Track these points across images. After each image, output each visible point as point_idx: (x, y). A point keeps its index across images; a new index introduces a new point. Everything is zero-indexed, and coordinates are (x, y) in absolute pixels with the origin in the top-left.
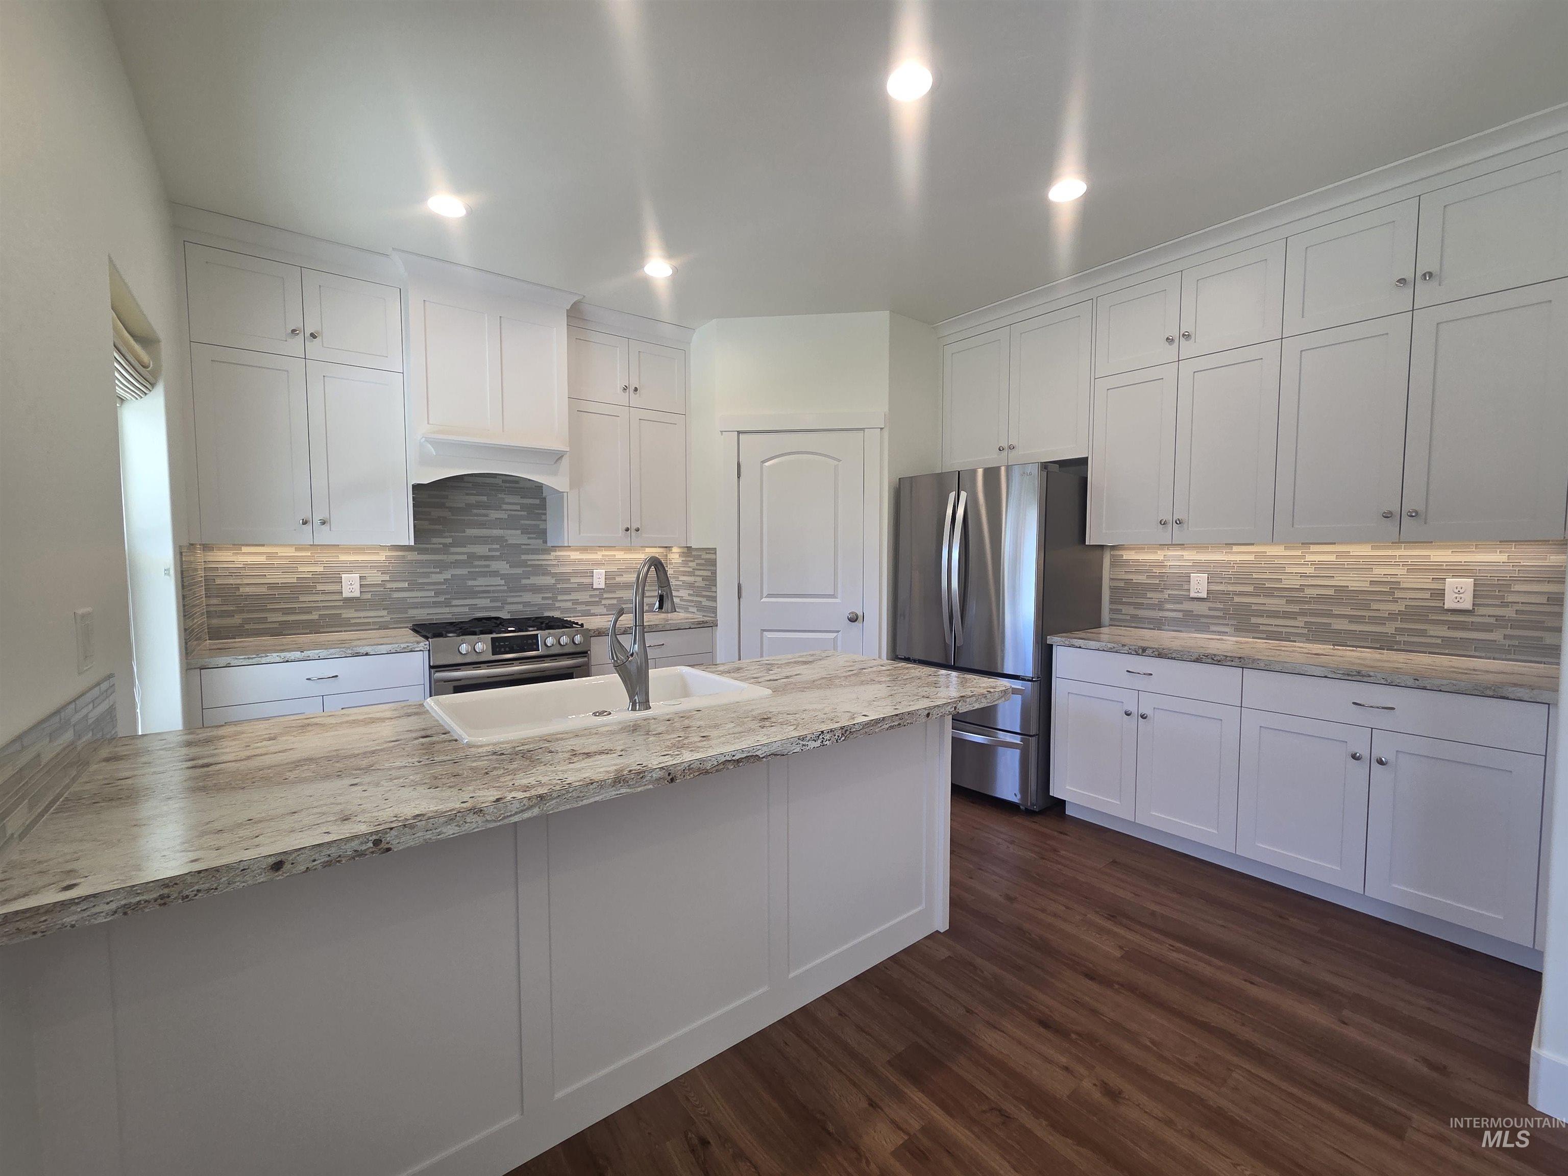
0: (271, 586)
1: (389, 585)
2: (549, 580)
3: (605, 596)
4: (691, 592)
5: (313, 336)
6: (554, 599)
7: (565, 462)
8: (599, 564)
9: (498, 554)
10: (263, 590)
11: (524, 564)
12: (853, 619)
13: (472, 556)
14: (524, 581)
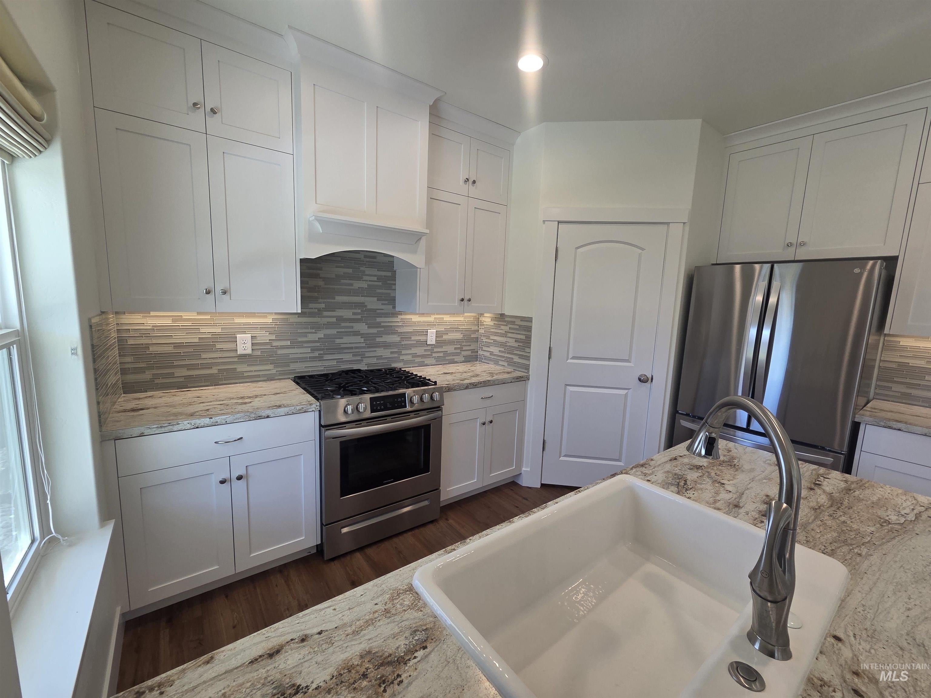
0: (177, 346)
1: (275, 344)
2: (395, 338)
3: (435, 350)
4: (503, 350)
5: (213, 111)
6: (400, 353)
7: (423, 242)
8: (431, 325)
9: (359, 317)
10: (170, 349)
11: (378, 325)
12: (643, 380)
13: (340, 319)
14: (378, 339)
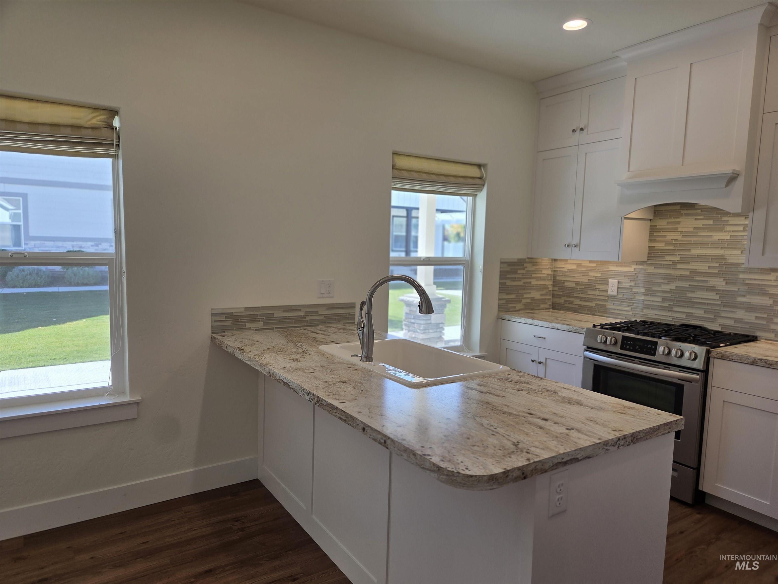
0: (577, 283)
1: (633, 290)
5: (582, 130)
10: (573, 285)
14: (739, 299)
